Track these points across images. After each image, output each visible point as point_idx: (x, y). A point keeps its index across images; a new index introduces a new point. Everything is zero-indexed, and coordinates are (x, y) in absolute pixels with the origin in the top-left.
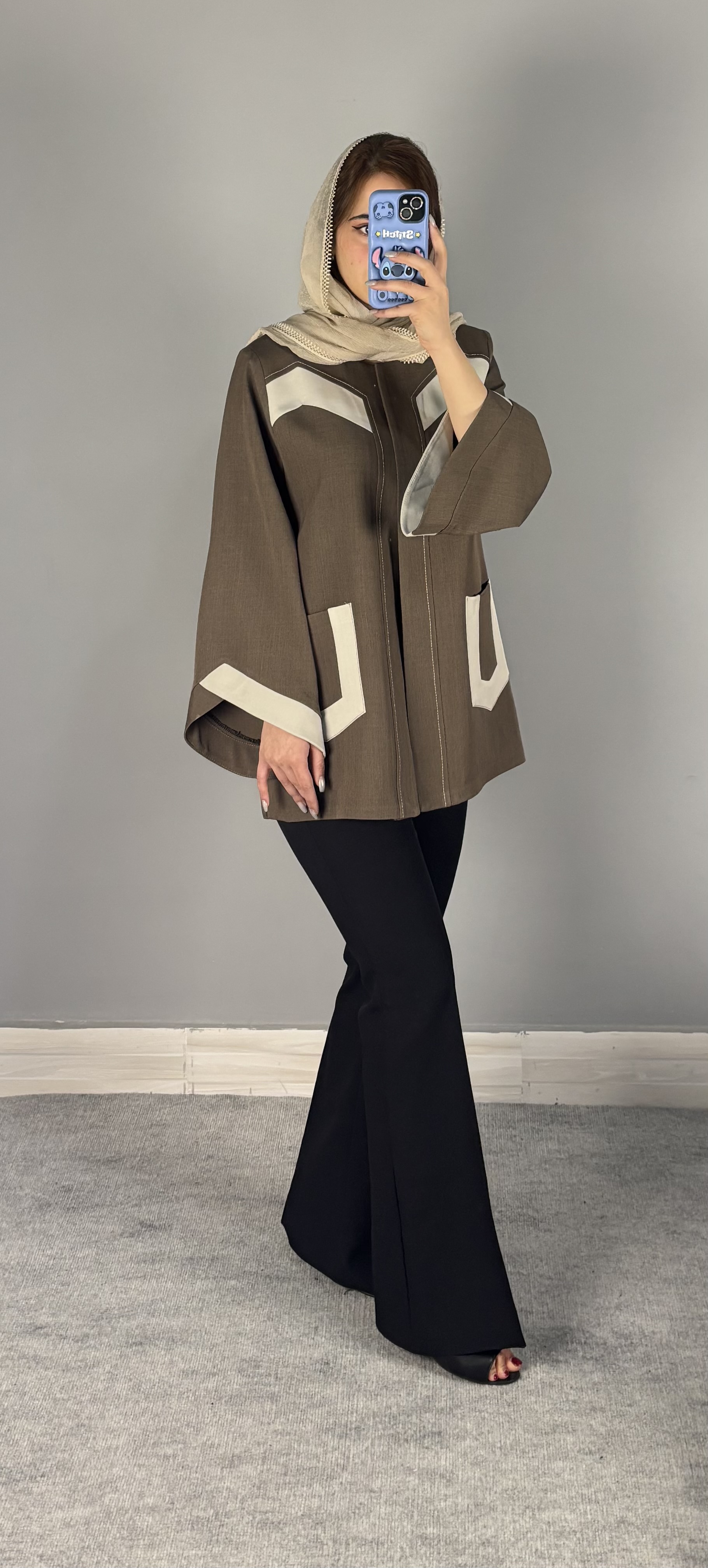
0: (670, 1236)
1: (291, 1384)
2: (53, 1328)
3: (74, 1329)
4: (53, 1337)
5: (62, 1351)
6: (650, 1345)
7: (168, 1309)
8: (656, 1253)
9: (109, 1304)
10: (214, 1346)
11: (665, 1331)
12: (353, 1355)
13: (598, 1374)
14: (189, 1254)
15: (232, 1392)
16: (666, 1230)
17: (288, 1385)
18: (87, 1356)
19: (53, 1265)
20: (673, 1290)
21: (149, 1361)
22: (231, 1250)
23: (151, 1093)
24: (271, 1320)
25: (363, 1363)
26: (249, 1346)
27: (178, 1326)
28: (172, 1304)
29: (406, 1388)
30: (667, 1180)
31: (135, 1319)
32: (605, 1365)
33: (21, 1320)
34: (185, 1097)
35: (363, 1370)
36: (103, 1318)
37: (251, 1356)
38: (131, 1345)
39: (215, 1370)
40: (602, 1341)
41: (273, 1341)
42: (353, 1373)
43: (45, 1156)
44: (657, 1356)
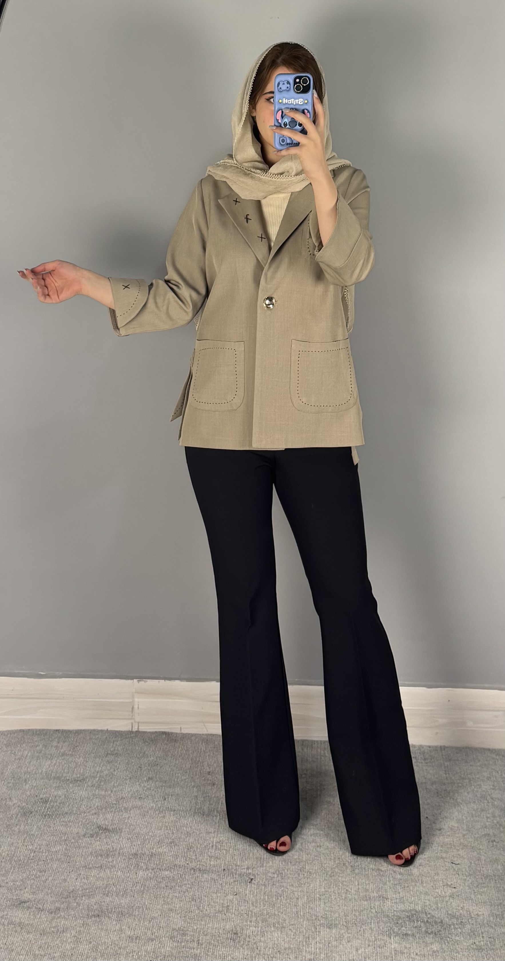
0: (491, 843)
1: (209, 948)
2: (34, 903)
3: (49, 903)
4: (34, 909)
5: (40, 919)
6: (475, 924)
7: (118, 890)
8: (481, 856)
9: (74, 886)
10: (152, 919)
11: (486, 913)
12: (255, 927)
13: (437, 945)
14: (134, 851)
15: (165, 953)
16: (487, 839)
17: (207, 949)
18: (59, 924)
19: (33, 856)
20: (492, 884)
21: (104, 929)
22: (164, 849)
23: (107, 730)
24: (194, 901)
25: (263, 934)
26: (178, 918)
27: (126, 903)
28: (121, 887)
29: (295, 953)
30: (488, 802)
31: (94, 897)
32: (441, 938)
33: (10, 896)
34: (132, 733)
35: (262, 939)
36: (70, 897)
37: (180, 926)
38: (91, 916)
39: (153, 937)
40: (439, 920)
41: (196, 916)
42: (255, 941)
43: (28, 776)
44: (480, 932)
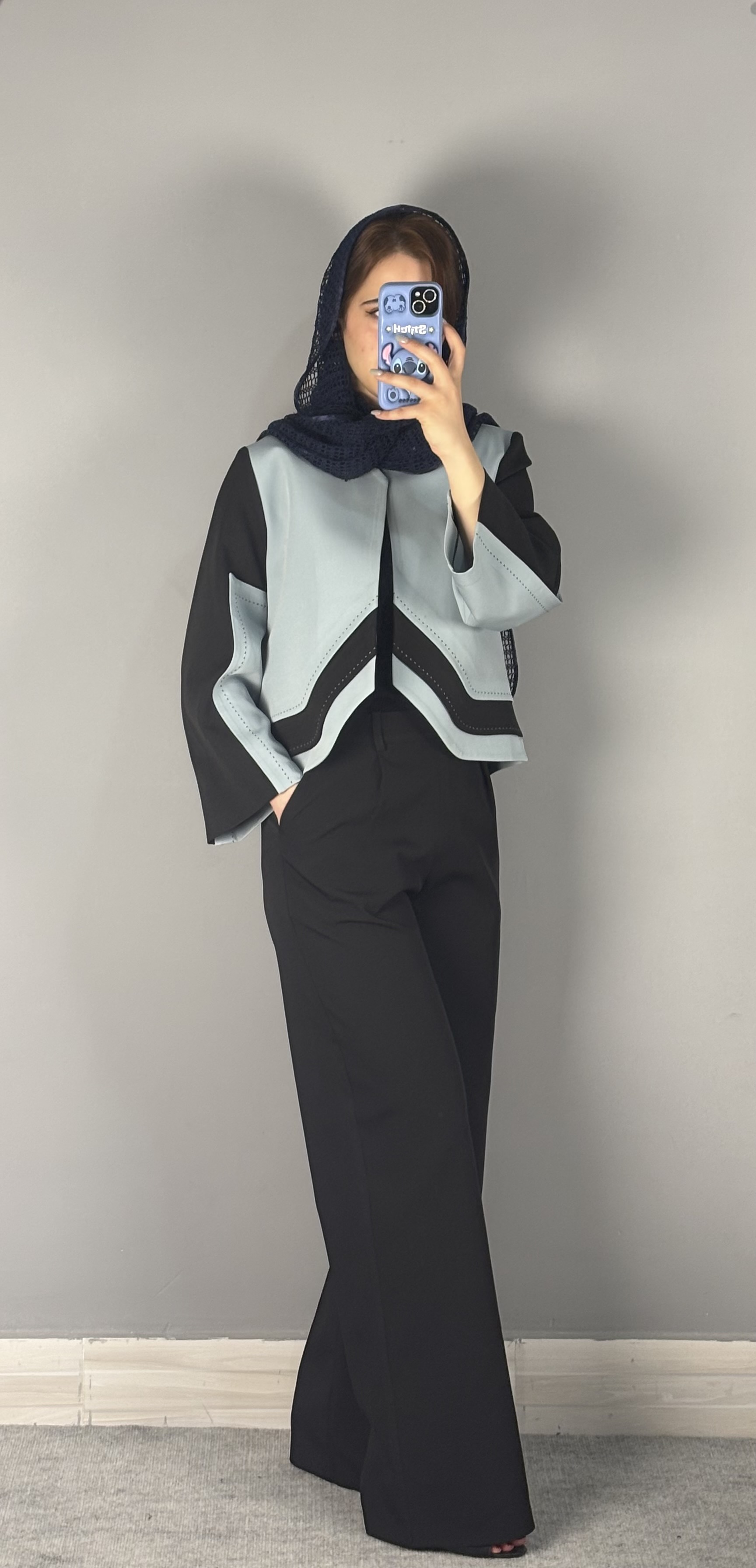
23: (35, 1424)
34: (80, 1429)
